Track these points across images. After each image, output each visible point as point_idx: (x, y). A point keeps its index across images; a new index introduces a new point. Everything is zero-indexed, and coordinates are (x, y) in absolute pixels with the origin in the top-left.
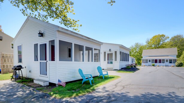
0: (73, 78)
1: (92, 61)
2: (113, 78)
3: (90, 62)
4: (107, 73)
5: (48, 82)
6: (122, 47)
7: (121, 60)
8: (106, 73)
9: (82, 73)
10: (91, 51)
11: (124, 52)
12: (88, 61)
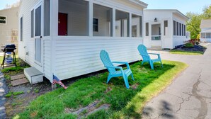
0: (92, 68)
1: (128, 35)
2: (173, 66)
3: (125, 37)
4: (159, 57)
5: (42, 76)
6: (177, 13)
7: (174, 34)
8: (156, 57)
9: (109, 59)
10: (125, 21)
11: (179, 22)
12: (121, 36)
